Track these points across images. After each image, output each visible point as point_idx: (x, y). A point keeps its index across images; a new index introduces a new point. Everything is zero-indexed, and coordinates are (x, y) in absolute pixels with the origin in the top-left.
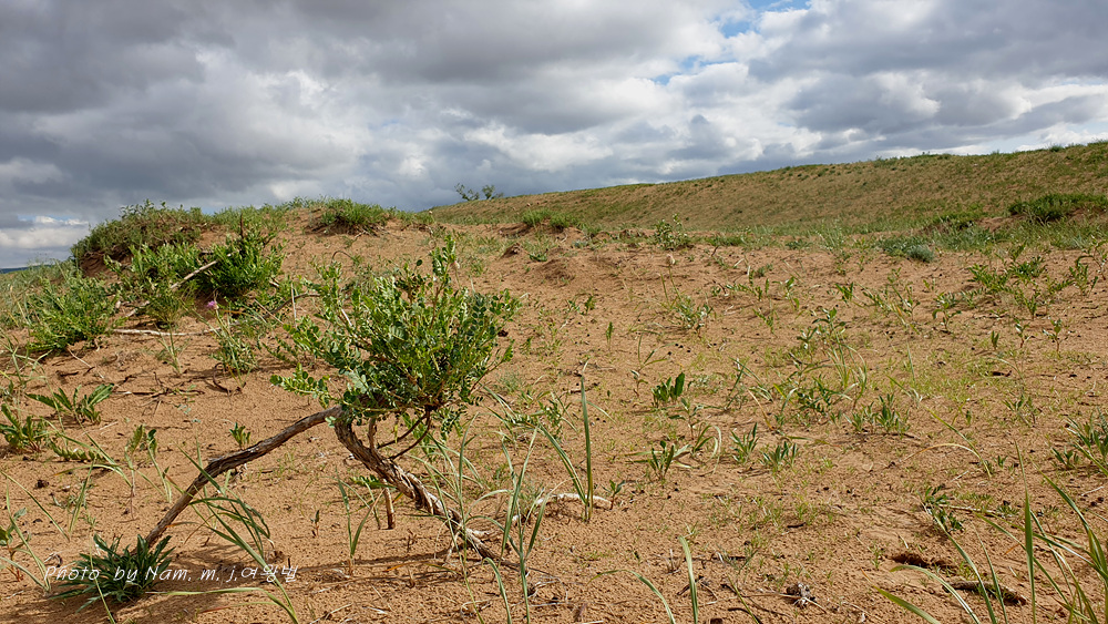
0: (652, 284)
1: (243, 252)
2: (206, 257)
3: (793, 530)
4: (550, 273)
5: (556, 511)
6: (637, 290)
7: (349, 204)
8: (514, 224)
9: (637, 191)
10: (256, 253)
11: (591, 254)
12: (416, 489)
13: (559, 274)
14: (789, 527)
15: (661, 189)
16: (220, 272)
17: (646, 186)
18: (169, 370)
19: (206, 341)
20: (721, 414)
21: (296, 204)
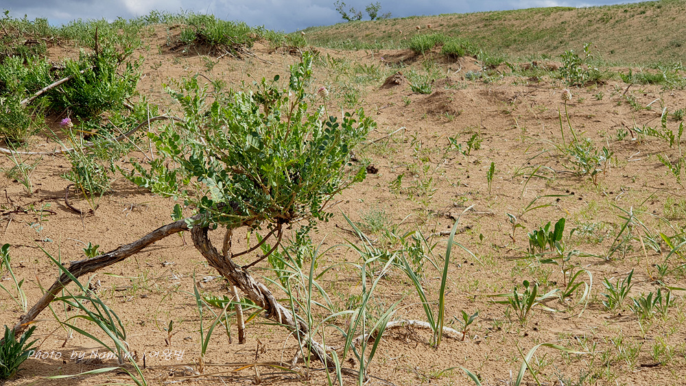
0: (550, 125)
1: (97, 69)
2: (58, 73)
3: (646, 368)
4: (433, 107)
5: (405, 335)
6: (532, 130)
7: (212, 20)
8: (399, 50)
9: (553, 16)
10: (110, 70)
11: (483, 88)
12: (266, 298)
13: (444, 108)
14: (642, 366)
15: (582, 14)
16: (72, 90)
17: (564, 9)
18: (19, 188)
19: (57, 162)
20: (602, 263)
21: (153, 19)
